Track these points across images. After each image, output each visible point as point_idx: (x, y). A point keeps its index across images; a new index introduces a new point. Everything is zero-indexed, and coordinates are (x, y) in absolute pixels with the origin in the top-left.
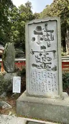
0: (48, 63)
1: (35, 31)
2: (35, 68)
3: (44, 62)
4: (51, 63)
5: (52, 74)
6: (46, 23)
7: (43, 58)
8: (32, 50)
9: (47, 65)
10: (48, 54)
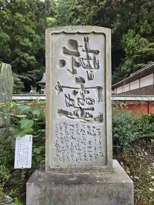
0: (88, 109)
1: (64, 48)
2: (64, 117)
3: (81, 106)
4: (93, 109)
5: (94, 127)
6: (86, 36)
7: (78, 99)
8: (58, 83)
9: (86, 111)
10: (88, 92)
